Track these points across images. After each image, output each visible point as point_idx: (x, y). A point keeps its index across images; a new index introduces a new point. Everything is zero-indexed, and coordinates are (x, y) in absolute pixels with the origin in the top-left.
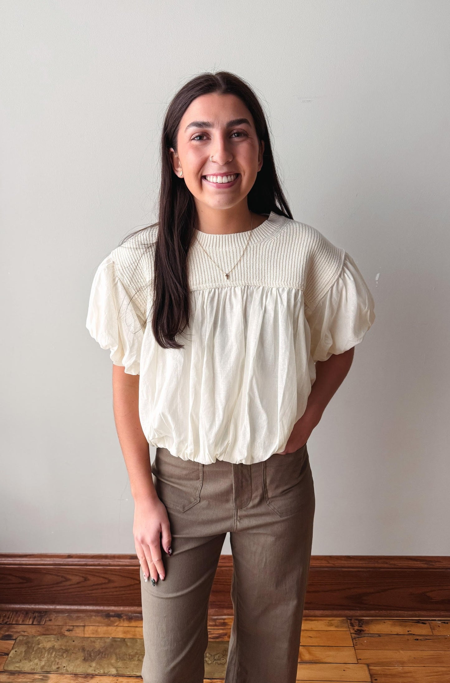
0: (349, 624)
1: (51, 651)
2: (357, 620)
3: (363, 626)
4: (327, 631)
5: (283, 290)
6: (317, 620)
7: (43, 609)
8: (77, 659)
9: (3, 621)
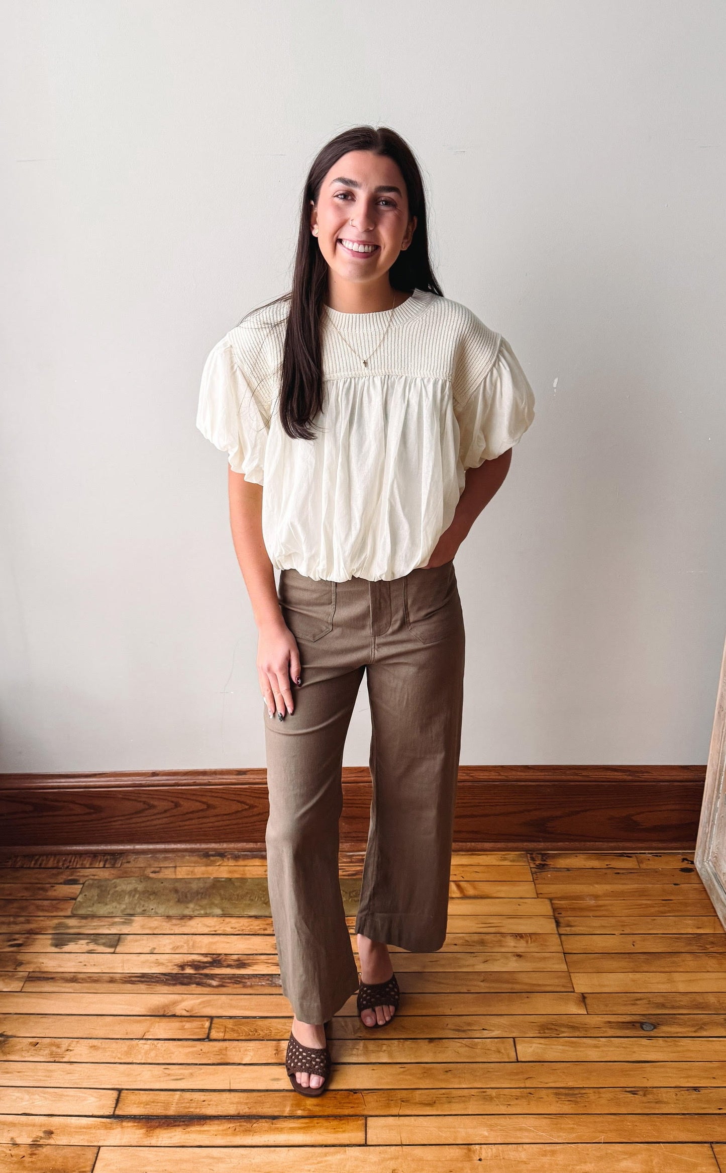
0: (529, 859)
1: (133, 893)
2: (539, 853)
3: (547, 860)
5: (429, 380)
7: (117, 850)
8: (169, 900)
9: (63, 865)
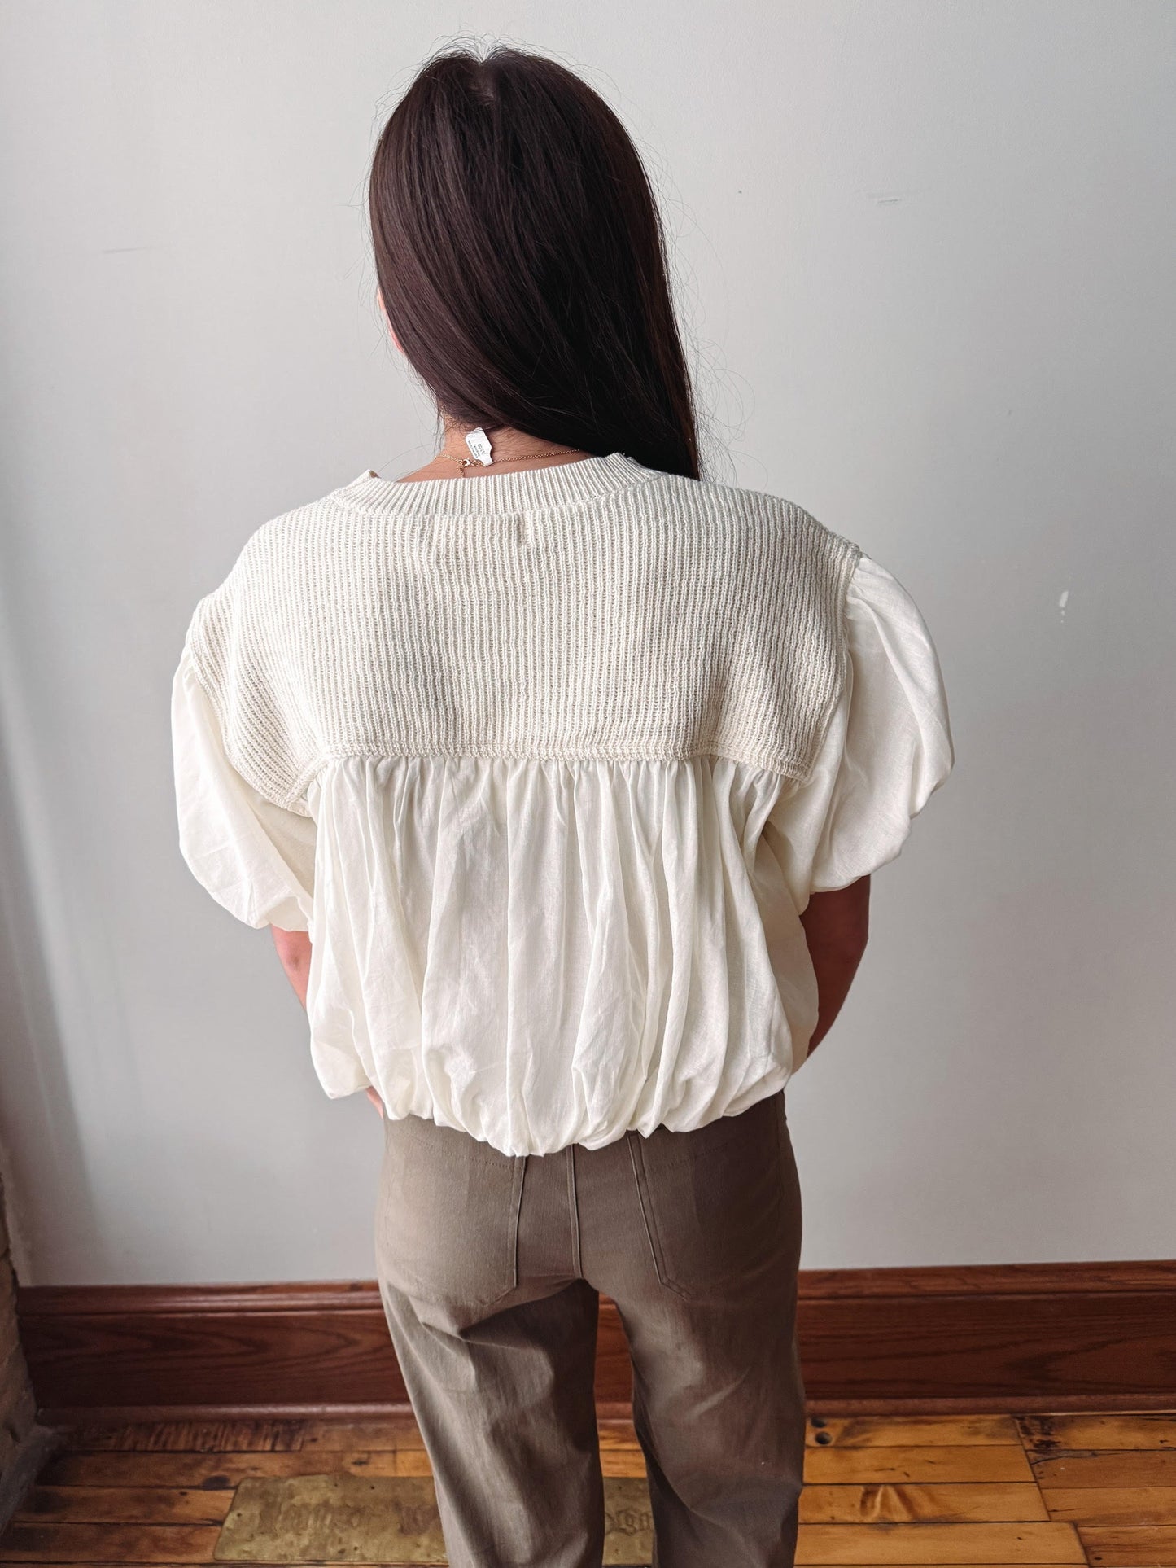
0: (1020, 1430)
1: (322, 1512)
2: (1037, 1418)
3: (1052, 1433)
4: (964, 1446)
6: (941, 1422)
7: (295, 1415)
8: (384, 1529)
9: (203, 1444)
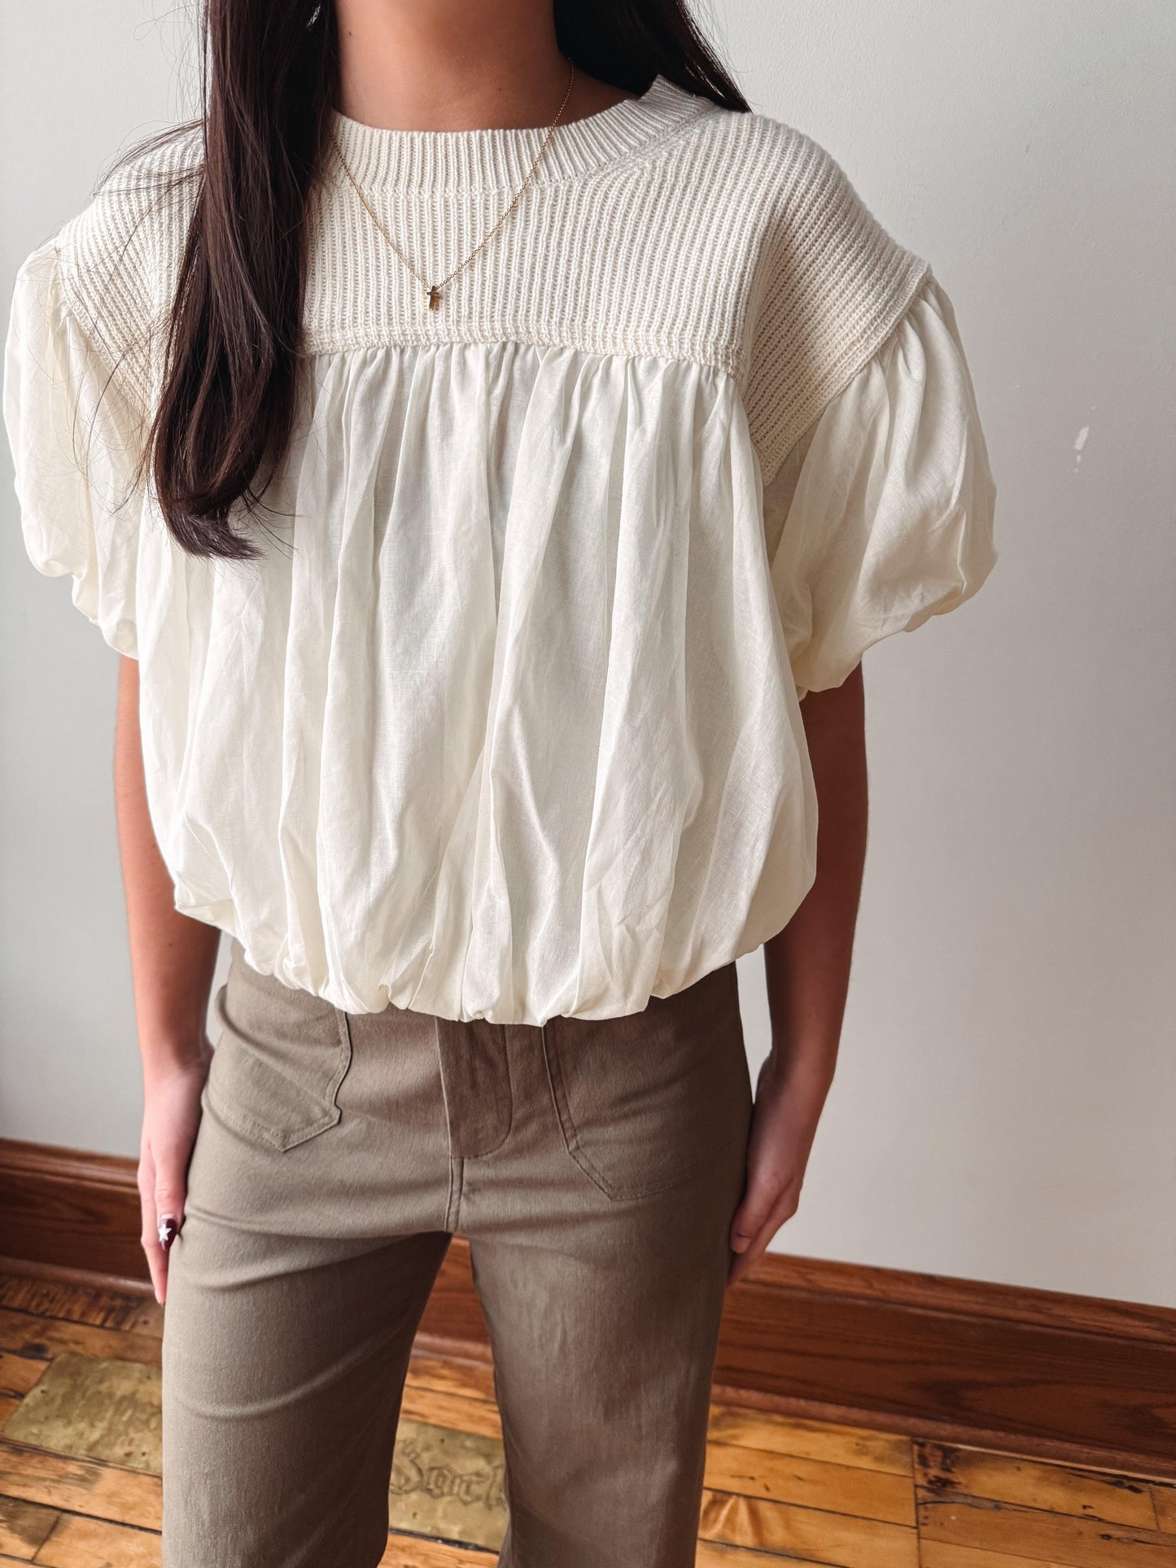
0: (916, 1459)
1: (125, 1405)
2: (941, 1448)
3: (953, 1470)
4: (848, 1468)
6: (826, 1431)
